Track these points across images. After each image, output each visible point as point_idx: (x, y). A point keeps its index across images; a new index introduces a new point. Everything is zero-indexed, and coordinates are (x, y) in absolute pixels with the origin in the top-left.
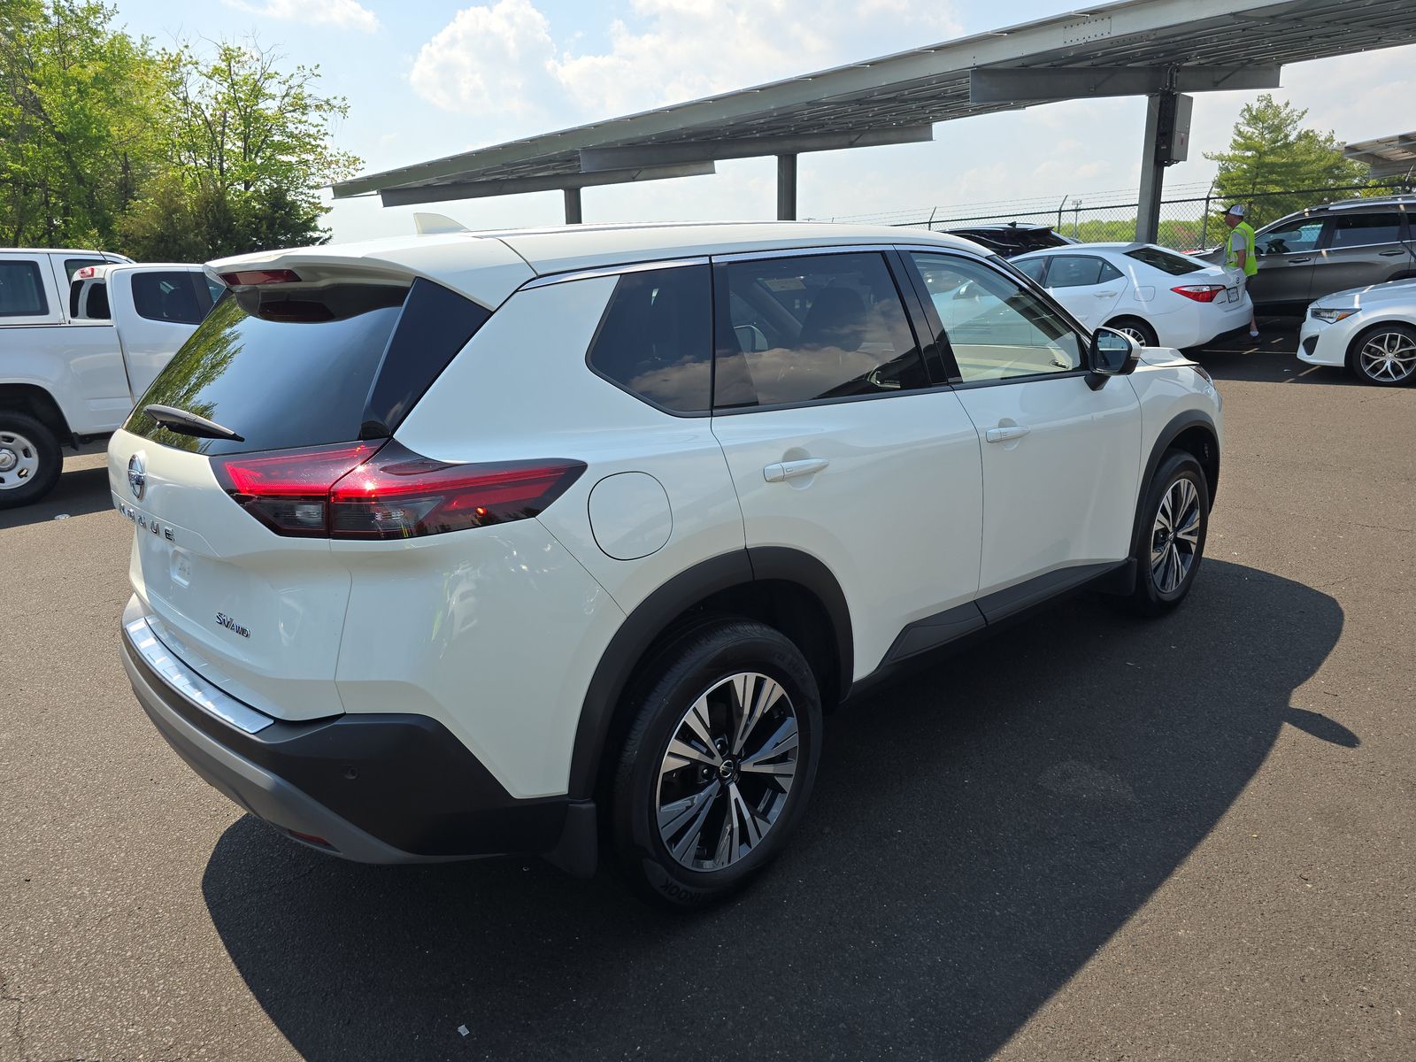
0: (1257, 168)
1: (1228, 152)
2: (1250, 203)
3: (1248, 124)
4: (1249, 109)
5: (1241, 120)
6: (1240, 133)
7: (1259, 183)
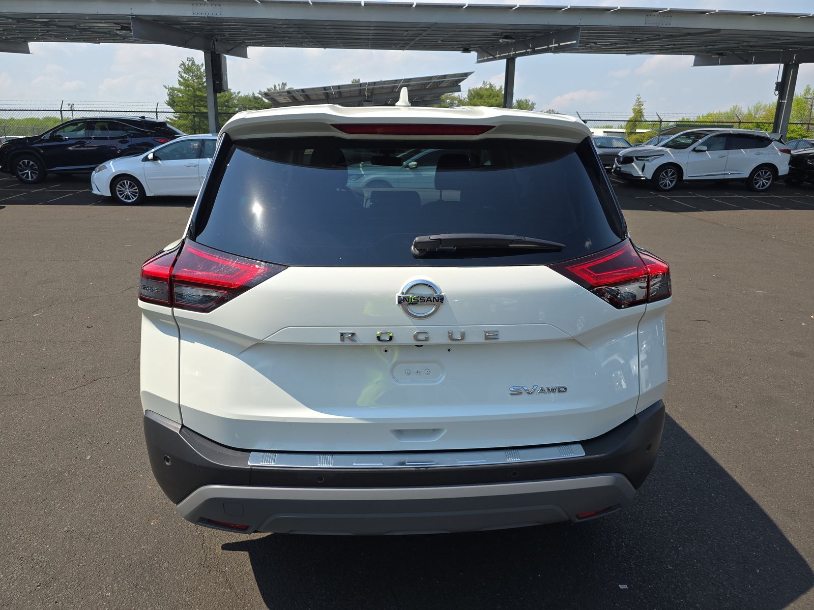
0: (194, 97)
1: (177, 86)
2: (194, 116)
3: (185, 73)
4: (183, 64)
5: (181, 70)
6: (182, 77)
7: (197, 106)
